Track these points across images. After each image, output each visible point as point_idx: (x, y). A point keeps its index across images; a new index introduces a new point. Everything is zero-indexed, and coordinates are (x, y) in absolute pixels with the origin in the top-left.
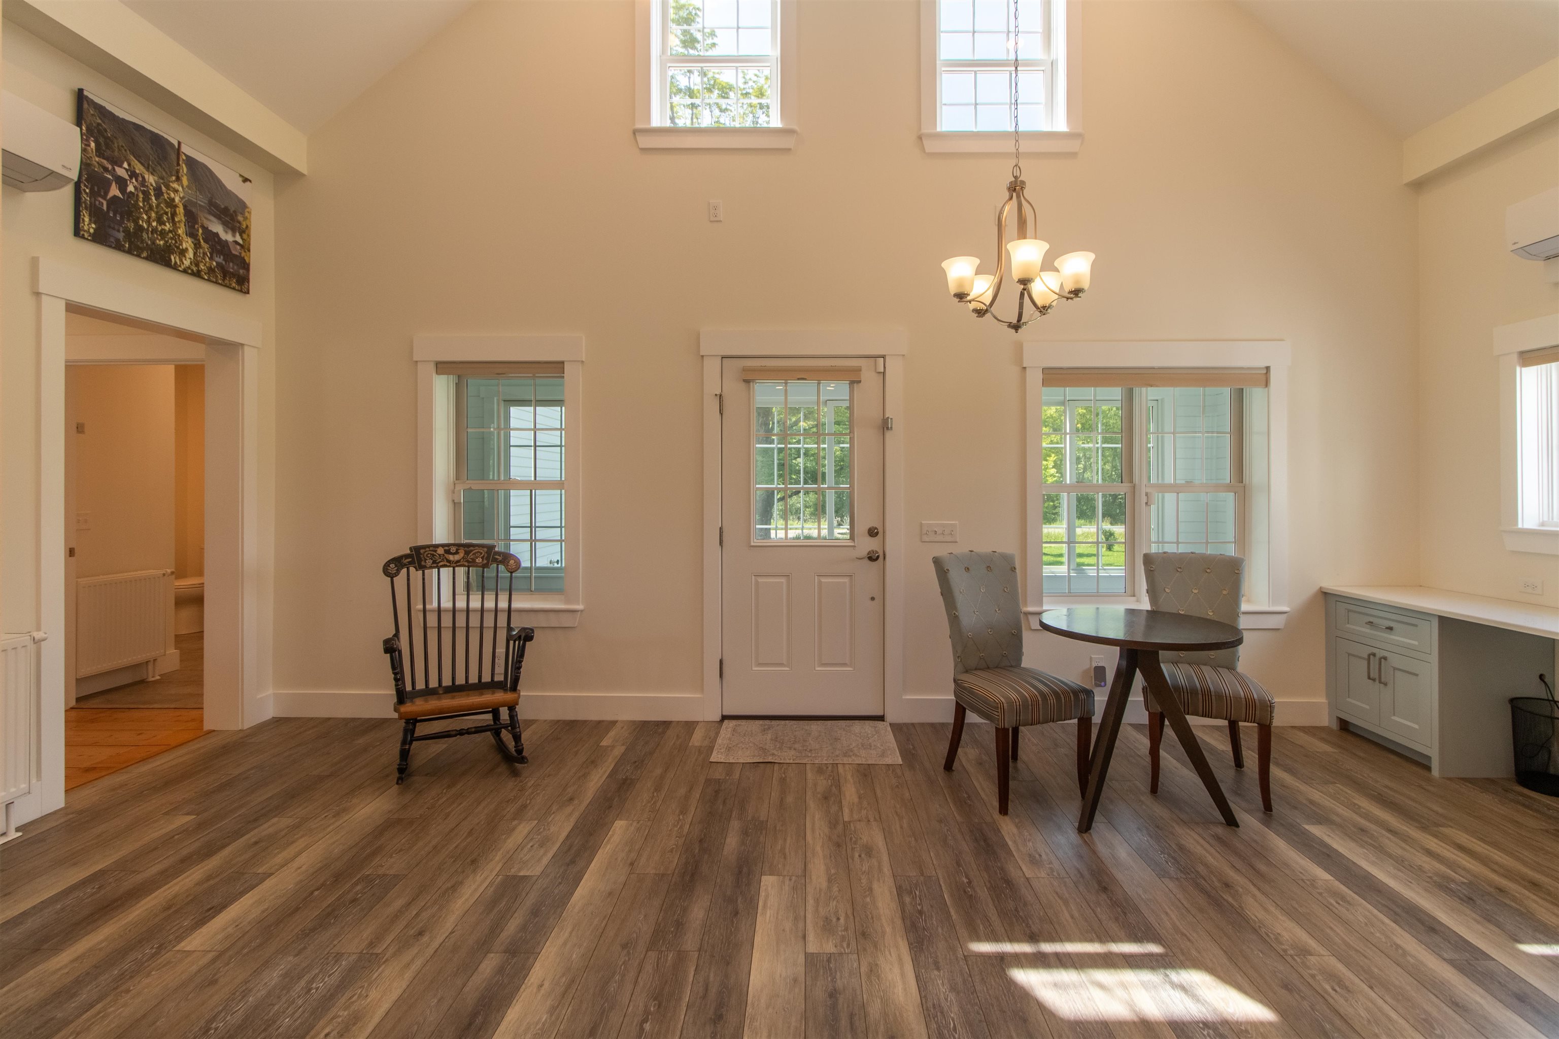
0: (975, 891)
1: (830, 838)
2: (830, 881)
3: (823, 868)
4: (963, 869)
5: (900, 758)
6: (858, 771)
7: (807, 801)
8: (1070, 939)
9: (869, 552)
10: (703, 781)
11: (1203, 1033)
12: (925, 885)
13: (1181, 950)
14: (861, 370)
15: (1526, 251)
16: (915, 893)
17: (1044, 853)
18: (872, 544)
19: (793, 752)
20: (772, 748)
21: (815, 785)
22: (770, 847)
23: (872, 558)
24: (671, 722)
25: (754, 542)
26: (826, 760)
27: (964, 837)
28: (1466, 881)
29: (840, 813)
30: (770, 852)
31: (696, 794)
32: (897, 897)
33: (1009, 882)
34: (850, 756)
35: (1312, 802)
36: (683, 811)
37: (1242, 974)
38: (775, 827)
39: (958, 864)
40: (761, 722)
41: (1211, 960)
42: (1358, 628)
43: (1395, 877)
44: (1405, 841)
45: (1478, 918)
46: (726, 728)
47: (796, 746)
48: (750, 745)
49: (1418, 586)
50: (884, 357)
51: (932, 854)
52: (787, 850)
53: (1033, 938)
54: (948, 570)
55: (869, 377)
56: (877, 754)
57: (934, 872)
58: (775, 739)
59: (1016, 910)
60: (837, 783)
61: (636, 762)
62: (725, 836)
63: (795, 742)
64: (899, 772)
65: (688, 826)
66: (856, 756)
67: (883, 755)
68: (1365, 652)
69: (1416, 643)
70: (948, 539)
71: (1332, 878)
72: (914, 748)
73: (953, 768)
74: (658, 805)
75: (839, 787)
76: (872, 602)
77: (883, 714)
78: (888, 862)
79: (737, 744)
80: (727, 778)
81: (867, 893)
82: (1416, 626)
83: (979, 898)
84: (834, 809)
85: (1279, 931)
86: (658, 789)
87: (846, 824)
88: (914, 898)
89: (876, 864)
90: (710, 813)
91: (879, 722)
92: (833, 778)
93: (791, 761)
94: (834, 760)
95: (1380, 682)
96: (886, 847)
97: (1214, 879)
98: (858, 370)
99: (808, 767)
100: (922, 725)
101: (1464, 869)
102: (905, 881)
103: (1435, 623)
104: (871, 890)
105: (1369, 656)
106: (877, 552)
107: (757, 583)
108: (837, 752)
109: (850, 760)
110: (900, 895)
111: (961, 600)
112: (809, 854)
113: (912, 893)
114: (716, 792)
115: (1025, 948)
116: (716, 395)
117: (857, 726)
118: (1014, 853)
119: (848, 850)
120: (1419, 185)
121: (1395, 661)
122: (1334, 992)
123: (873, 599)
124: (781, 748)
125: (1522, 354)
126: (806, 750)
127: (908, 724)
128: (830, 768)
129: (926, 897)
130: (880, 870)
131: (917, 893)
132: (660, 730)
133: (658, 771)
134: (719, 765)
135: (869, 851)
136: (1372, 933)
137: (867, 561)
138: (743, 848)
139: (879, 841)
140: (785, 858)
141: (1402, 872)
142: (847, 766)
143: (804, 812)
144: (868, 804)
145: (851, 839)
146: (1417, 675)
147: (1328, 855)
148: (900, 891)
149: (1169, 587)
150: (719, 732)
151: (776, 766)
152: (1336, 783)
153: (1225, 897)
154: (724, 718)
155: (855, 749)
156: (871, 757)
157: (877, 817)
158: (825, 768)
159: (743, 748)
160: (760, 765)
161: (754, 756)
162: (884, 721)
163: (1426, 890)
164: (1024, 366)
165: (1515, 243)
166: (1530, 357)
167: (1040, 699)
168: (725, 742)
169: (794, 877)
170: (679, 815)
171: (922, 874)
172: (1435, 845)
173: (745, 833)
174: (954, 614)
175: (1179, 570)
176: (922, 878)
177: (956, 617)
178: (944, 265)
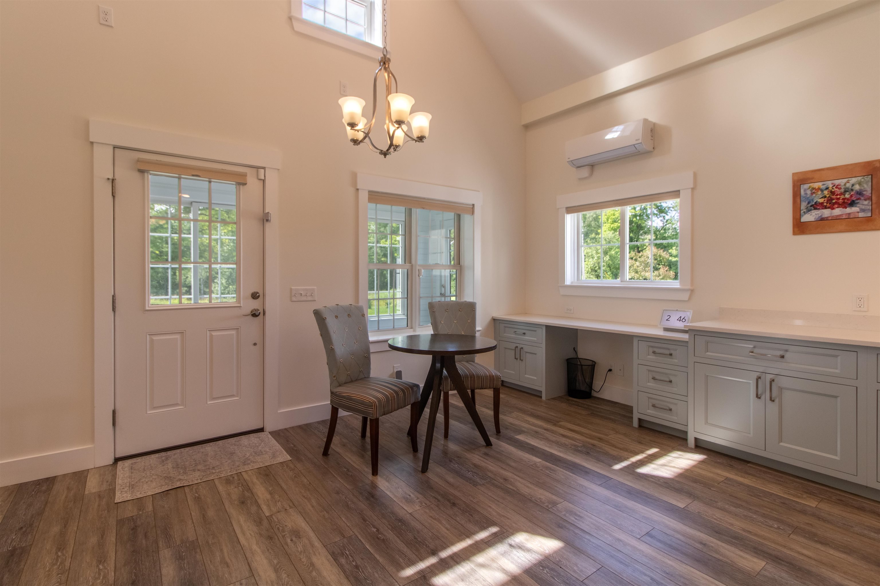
0: (384, 535)
1: (261, 535)
2: (276, 571)
3: (265, 562)
4: (369, 522)
5: (288, 455)
6: (260, 473)
7: (227, 509)
8: (453, 544)
9: (252, 310)
10: (115, 523)
11: (544, 572)
12: (350, 544)
13: (508, 526)
14: (246, 176)
15: (572, 163)
16: (346, 553)
17: (410, 493)
18: (255, 304)
19: (197, 474)
20: (176, 474)
21: (229, 494)
22: (209, 562)
23: (255, 314)
24: (55, 478)
25: (149, 307)
26: (230, 472)
27: (358, 499)
28: (582, 445)
29: (260, 511)
30: (212, 566)
31: (111, 538)
32: (334, 562)
33: (401, 520)
34: (249, 464)
35: (511, 424)
36: (102, 559)
37: (540, 528)
38: (207, 542)
39: (365, 520)
40: (157, 455)
41: (524, 526)
42: (509, 335)
43: (560, 451)
44: (552, 433)
45: (596, 461)
46: (122, 468)
47: (199, 467)
48: (154, 477)
49: (525, 314)
50: (264, 168)
51: (344, 519)
52: (227, 559)
53: (434, 553)
54: (325, 318)
55: (251, 180)
56: (270, 457)
57: (351, 532)
58: (177, 467)
59: (415, 538)
60: (247, 488)
61: (22, 528)
62: (158, 568)
63: (196, 465)
64: (292, 466)
65: (113, 573)
66: (254, 462)
67: (274, 456)
68: (513, 346)
69: (535, 339)
70: (310, 298)
71: (541, 460)
72: (295, 446)
73: (329, 453)
74: (67, 564)
75: (249, 490)
76: (254, 346)
77: (262, 427)
78: (315, 536)
79: (140, 480)
80: (141, 513)
81: (311, 568)
82: (536, 331)
83: (389, 539)
84: (254, 509)
85: (539, 497)
86: (61, 547)
87: (269, 519)
88: (347, 558)
89: (307, 542)
90: (133, 551)
91: (260, 433)
92: (242, 485)
93: (199, 481)
94: (236, 470)
95: (520, 360)
96: (308, 525)
97: (498, 478)
98: (244, 175)
99: (217, 482)
100: (293, 428)
101: (578, 439)
102: (334, 547)
103: (544, 329)
104: (312, 564)
105: (515, 348)
106: (258, 310)
107: (152, 341)
108: (237, 464)
109: (250, 466)
110: (335, 560)
111: (335, 337)
112: (248, 555)
113: (343, 554)
114: (133, 529)
115: (432, 560)
116: (108, 179)
117: (244, 440)
118: (394, 499)
119: (280, 539)
120: (527, 127)
121: (526, 349)
122: (577, 520)
123: (255, 344)
124: (185, 473)
125: (567, 208)
126: (209, 469)
127: (282, 429)
128: (236, 478)
129: (354, 553)
130: (312, 546)
131: (347, 553)
132: (44, 488)
133: (56, 529)
134: (126, 504)
135: (297, 534)
136: (570, 483)
137: (250, 317)
138: (182, 573)
139: (302, 524)
140: (228, 566)
141: (561, 448)
142: (250, 472)
143: (228, 520)
144: (280, 497)
145: (278, 529)
146: (536, 354)
147: (533, 449)
148: (335, 556)
149: (443, 320)
150: (116, 474)
151: (186, 488)
152: (514, 412)
153: (509, 487)
154: (117, 460)
155: (251, 457)
156: (266, 461)
157: (291, 505)
158: (231, 479)
159: (147, 482)
160: (170, 492)
161: (162, 486)
162: (263, 431)
163: (573, 454)
164: (358, 188)
165: (569, 158)
166: (570, 210)
167: (395, 395)
168: (126, 481)
169: (244, 580)
170: (98, 566)
171: (344, 537)
172: (563, 432)
173: (179, 558)
174: (331, 347)
175: (447, 310)
176: (345, 540)
177: (332, 350)
178: (340, 101)
